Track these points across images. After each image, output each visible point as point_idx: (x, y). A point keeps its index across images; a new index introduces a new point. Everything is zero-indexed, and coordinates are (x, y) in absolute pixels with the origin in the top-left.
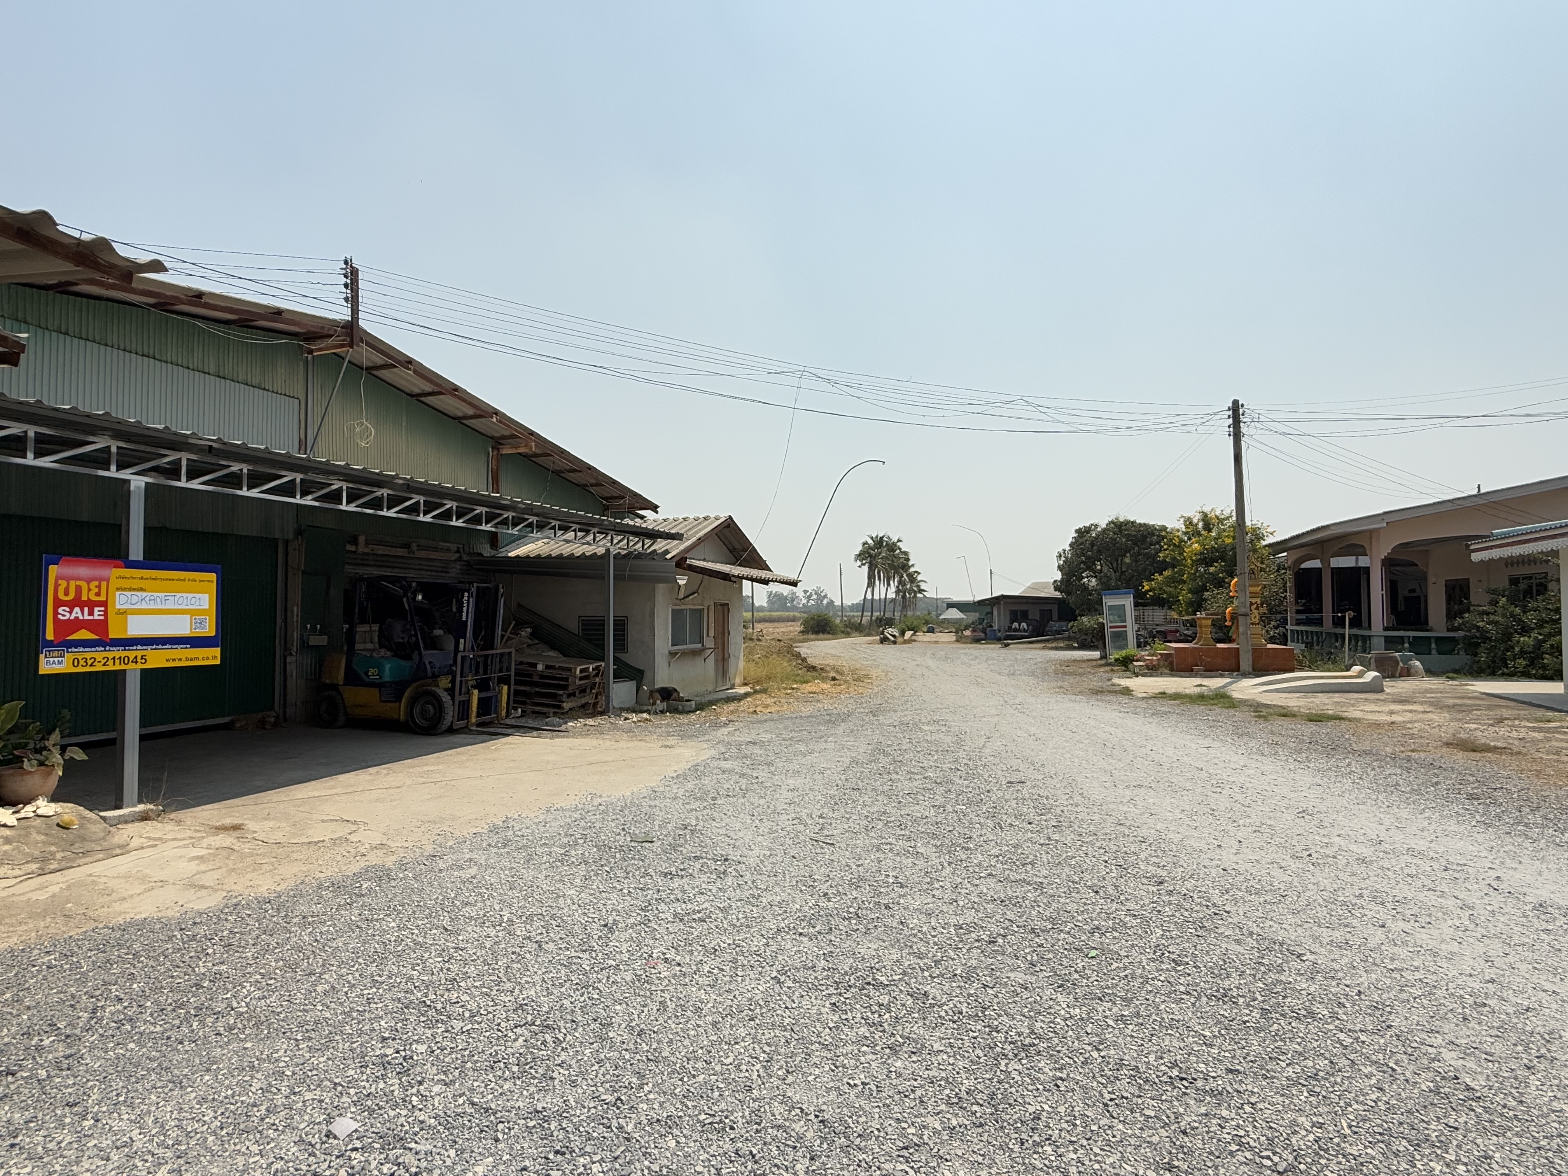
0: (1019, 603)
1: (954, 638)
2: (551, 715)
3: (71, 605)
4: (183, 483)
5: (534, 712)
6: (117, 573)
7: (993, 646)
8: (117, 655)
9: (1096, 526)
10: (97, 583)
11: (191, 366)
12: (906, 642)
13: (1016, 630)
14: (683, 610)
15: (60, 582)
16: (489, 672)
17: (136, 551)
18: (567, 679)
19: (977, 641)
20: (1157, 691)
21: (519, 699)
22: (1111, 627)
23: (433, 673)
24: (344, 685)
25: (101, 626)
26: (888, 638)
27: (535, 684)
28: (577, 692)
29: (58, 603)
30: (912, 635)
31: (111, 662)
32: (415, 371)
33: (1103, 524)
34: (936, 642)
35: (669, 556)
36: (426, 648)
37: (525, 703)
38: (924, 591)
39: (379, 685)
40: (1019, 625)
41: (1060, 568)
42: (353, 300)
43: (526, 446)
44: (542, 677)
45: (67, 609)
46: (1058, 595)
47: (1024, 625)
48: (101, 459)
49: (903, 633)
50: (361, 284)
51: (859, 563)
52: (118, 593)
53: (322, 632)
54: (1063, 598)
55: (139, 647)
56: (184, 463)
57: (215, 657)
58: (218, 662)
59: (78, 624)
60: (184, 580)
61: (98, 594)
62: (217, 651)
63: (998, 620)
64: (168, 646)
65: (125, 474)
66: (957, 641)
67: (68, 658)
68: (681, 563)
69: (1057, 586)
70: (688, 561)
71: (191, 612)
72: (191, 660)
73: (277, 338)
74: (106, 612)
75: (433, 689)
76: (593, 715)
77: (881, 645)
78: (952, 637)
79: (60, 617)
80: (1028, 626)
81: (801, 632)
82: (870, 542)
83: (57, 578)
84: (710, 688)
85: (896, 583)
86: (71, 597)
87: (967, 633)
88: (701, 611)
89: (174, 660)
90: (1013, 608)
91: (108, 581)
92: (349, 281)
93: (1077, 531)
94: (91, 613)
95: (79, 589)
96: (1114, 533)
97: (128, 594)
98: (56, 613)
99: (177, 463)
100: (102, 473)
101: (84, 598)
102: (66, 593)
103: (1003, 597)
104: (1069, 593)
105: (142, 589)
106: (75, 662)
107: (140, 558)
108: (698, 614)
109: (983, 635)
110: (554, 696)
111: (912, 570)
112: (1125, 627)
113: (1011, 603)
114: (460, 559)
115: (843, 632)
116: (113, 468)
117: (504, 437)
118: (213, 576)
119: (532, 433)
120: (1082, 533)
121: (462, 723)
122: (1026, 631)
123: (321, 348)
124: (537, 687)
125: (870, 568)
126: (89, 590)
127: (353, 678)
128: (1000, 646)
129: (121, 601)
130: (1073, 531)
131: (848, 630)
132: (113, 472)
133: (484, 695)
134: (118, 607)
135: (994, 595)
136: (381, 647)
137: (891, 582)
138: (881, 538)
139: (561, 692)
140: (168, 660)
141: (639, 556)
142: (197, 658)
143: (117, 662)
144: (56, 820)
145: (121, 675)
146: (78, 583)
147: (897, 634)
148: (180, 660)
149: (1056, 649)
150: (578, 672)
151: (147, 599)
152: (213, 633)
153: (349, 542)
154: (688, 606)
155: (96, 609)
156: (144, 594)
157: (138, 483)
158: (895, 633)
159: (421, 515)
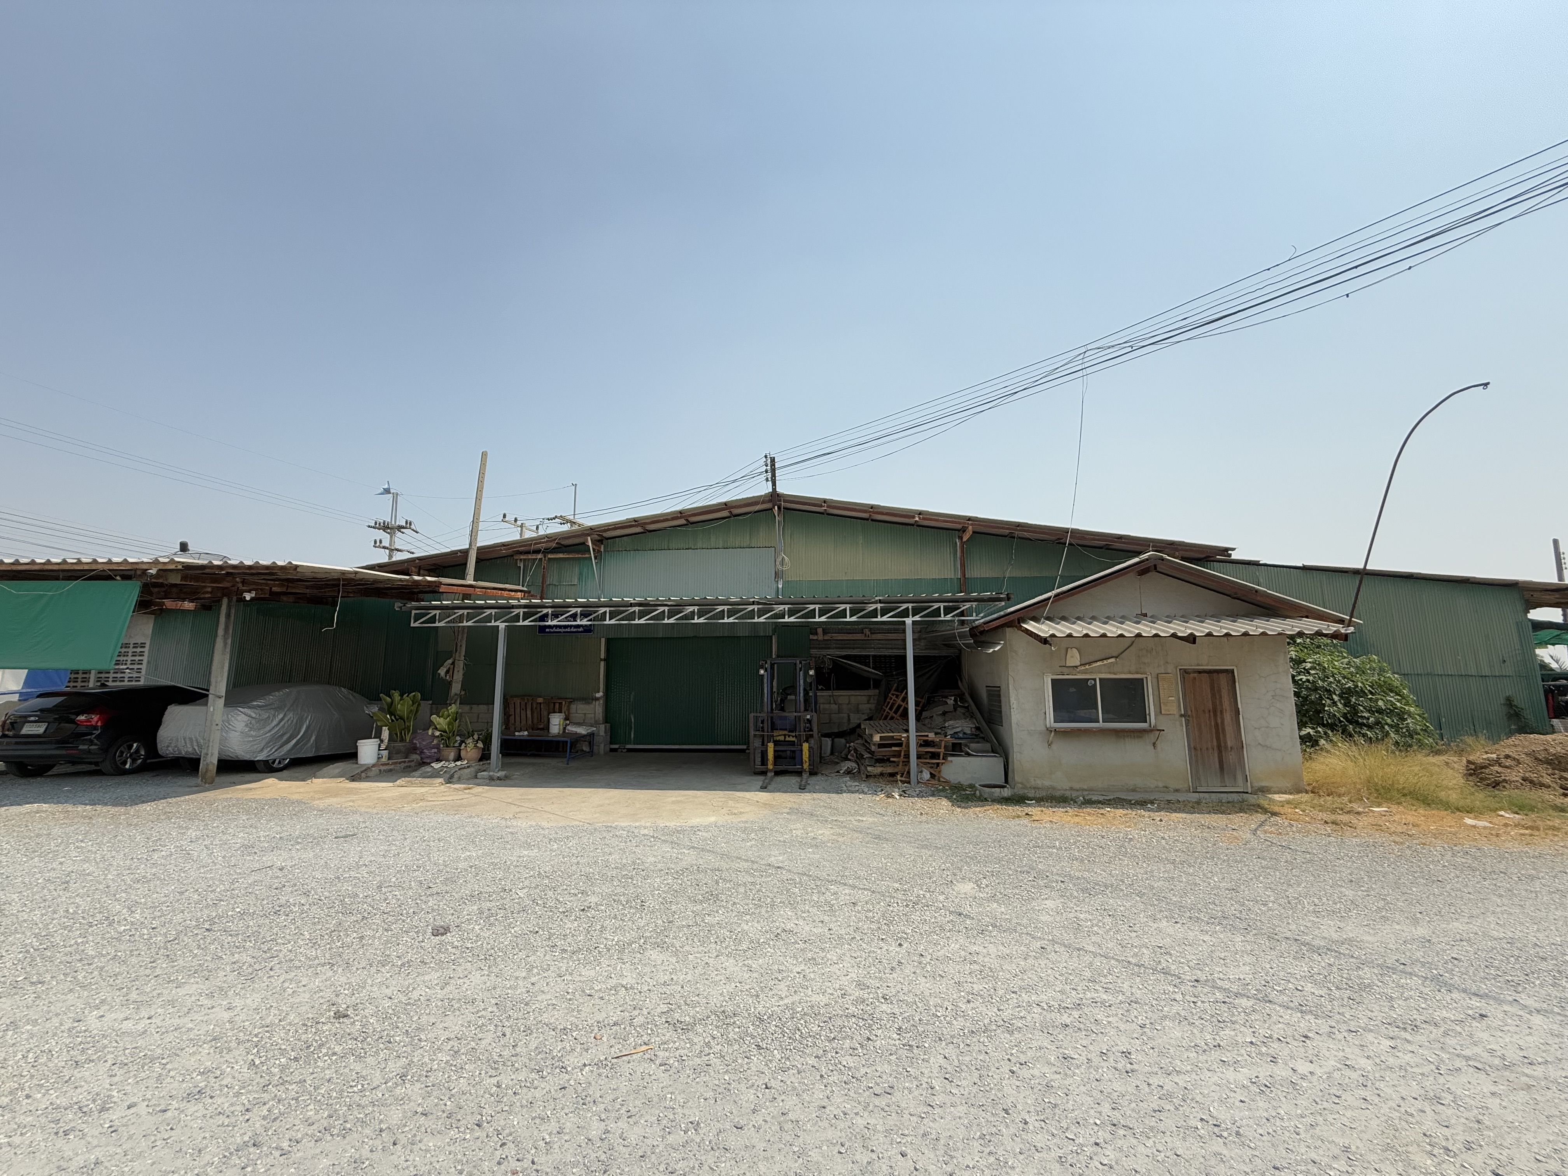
14: (1085, 680)
42: (773, 480)
48: (488, 619)
65: (497, 624)
70: (1025, 623)
84: (1178, 784)
88: (1137, 681)
92: (769, 468)
100: (488, 624)
108: (1131, 685)
116: (493, 621)
132: (493, 624)
153: (812, 634)
157: (502, 625)
159: (666, 619)
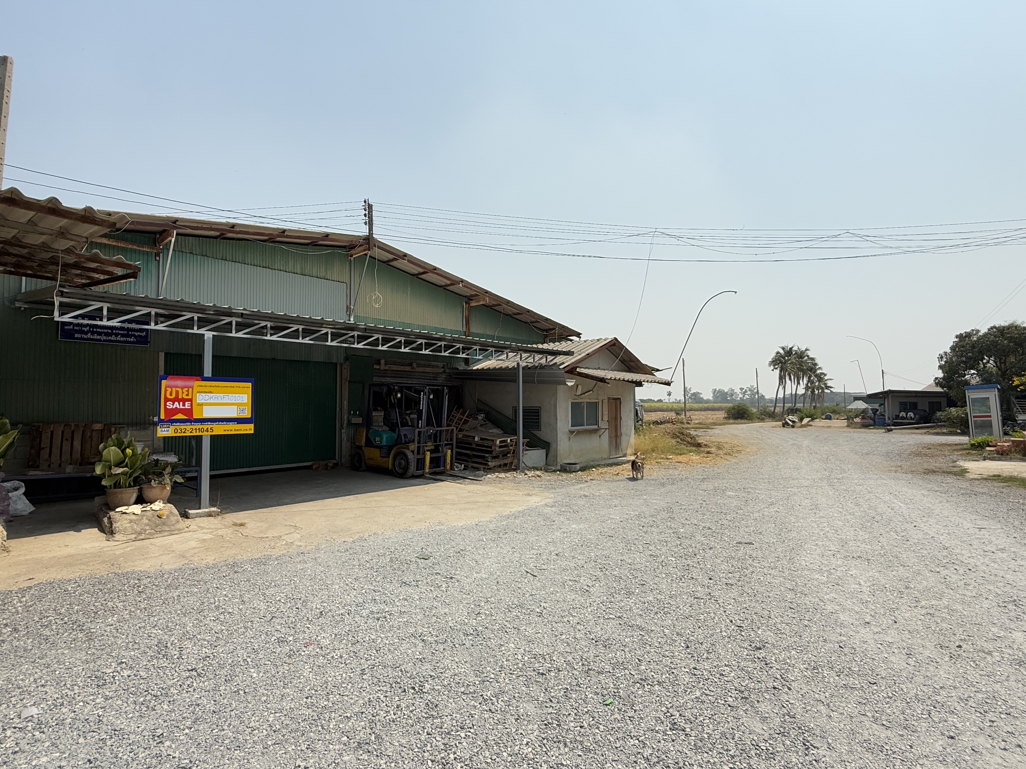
0: (907, 397)
1: (846, 424)
2: (482, 469)
3: (173, 401)
4: (233, 334)
5: (473, 467)
6: (197, 383)
7: (879, 430)
8: (198, 427)
9: (978, 331)
10: (187, 389)
11: (287, 270)
12: (802, 426)
13: (903, 418)
14: (581, 403)
15: (167, 389)
16: (438, 441)
17: (208, 372)
18: (491, 447)
19: (865, 426)
20: (992, 474)
21: (459, 458)
22: (974, 417)
23: (405, 441)
24: (365, 446)
25: (189, 412)
26: (788, 423)
27: (473, 450)
28: (501, 456)
29: (167, 400)
30: (809, 422)
31: (194, 431)
32: (408, 261)
33: (984, 330)
34: (829, 427)
35: (562, 367)
36: (401, 427)
37: (467, 461)
38: (831, 387)
39: (380, 447)
40: (907, 415)
41: (941, 367)
42: (370, 224)
43: (484, 300)
44: (477, 445)
45: (171, 403)
46: (939, 389)
47: (911, 414)
48: (189, 323)
49: (801, 420)
50: (374, 213)
51: (772, 367)
52: (198, 394)
53: (360, 416)
54: (945, 391)
55: (209, 423)
56: (234, 323)
57: (251, 429)
58: (252, 432)
59: (177, 411)
60: (233, 387)
61: (187, 395)
62: (252, 426)
63: (889, 409)
64: (225, 423)
65: (201, 331)
66: (848, 426)
67: (172, 428)
68: (572, 371)
69: (938, 382)
70: (578, 370)
71: (238, 405)
72: (238, 430)
73: (327, 250)
74: (192, 404)
75: (404, 450)
76: (509, 471)
77: (782, 428)
78: (845, 423)
79: (168, 407)
80: (915, 415)
81: (725, 418)
82: (782, 351)
83: (166, 387)
84: (605, 456)
85: (805, 382)
86: (174, 396)
87: (857, 420)
88: (596, 404)
89: (228, 430)
90: (901, 401)
91: (192, 388)
92: (367, 212)
93: (957, 337)
94: (184, 405)
95: (177, 392)
96: (995, 337)
97: (204, 395)
98: (165, 405)
99: (230, 323)
100: (189, 331)
101: (180, 397)
102: (171, 395)
103: (890, 392)
104: (950, 388)
105: (211, 392)
106: (176, 431)
107: (210, 375)
108: (594, 406)
109: (871, 422)
110: (483, 457)
111: (818, 372)
112: (990, 416)
113: (899, 396)
114: (444, 372)
115: (759, 418)
116: (195, 328)
117: (472, 296)
118: (250, 385)
119: (487, 292)
120: (961, 337)
121: (420, 472)
122: (913, 419)
123: (357, 253)
124: (475, 451)
125: (781, 371)
126: (183, 393)
127: (369, 443)
128: (884, 431)
129: (200, 398)
130: (954, 336)
131: (763, 416)
132: (195, 331)
133: (435, 455)
134: (198, 401)
135: (886, 390)
136: (384, 424)
137: (801, 381)
138: (791, 349)
139: (487, 455)
140: (225, 430)
141: (542, 367)
142: (241, 430)
143: (198, 431)
144: (158, 513)
145: (199, 439)
146: (177, 389)
147: (797, 421)
148: (231, 430)
149: (937, 434)
150: (498, 442)
151: (214, 397)
152: (250, 416)
153: (375, 364)
154: (586, 399)
155: (186, 403)
156: (212, 395)
157: (209, 335)
158: (795, 420)
159: (380, 346)
